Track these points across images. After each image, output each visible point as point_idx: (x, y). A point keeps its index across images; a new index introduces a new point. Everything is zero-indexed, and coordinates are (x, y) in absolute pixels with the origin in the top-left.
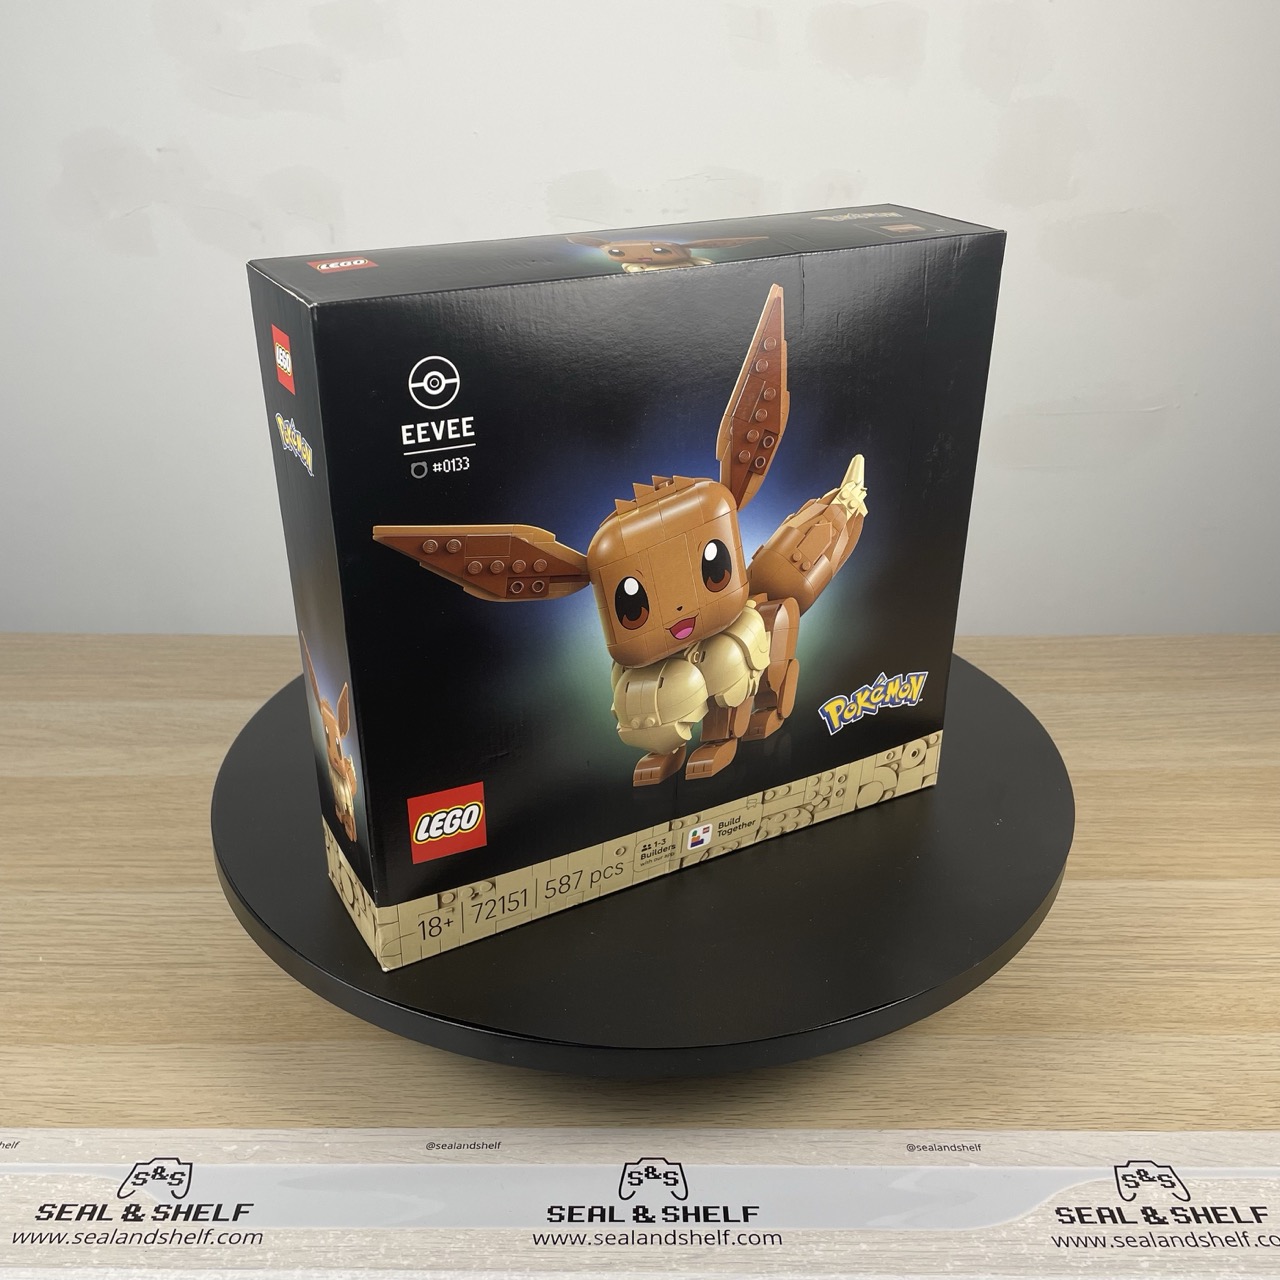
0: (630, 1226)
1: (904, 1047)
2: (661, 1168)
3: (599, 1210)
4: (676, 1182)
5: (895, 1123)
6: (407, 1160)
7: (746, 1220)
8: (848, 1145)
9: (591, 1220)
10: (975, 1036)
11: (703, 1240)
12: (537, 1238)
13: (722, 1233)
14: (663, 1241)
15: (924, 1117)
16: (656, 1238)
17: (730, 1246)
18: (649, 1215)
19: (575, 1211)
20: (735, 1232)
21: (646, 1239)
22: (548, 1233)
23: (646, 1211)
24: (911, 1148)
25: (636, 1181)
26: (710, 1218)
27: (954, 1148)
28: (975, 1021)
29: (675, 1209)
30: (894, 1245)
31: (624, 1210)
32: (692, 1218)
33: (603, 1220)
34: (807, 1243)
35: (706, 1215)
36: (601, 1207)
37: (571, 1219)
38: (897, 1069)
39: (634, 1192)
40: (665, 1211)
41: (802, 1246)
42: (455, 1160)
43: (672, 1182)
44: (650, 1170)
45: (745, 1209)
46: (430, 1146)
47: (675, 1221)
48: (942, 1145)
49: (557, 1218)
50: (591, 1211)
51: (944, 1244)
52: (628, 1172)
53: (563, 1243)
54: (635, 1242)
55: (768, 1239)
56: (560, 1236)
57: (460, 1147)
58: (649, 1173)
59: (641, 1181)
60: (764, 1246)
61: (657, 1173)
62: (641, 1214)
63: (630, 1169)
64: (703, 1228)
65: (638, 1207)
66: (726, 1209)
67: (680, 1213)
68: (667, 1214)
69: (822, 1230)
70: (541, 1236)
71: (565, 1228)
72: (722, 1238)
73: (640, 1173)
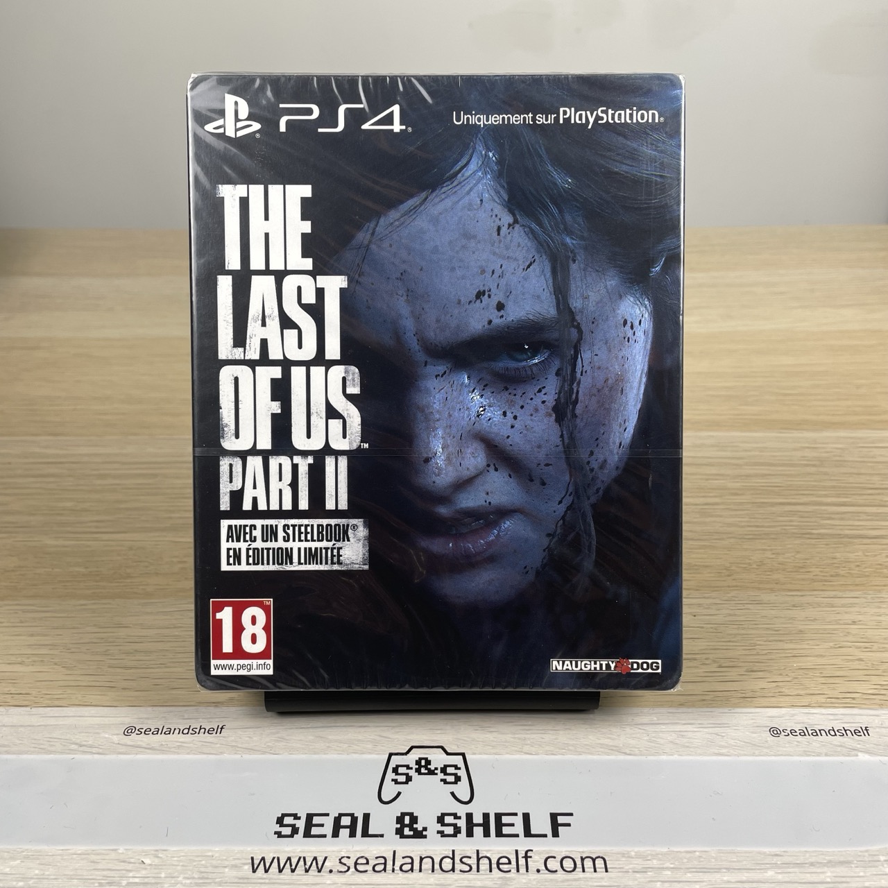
0: (391, 845)
1: (749, 606)
2: (438, 759)
3: (350, 818)
4: (458, 779)
5: (747, 699)
6: (94, 750)
7: (555, 834)
8: (690, 728)
9: (335, 834)
10: (834, 593)
11: (494, 866)
12: (256, 862)
13: (521, 854)
14: (437, 866)
15: (787, 691)
16: (428, 863)
17: (532, 876)
18: (419, 827)
19: (316, 820)
20: (539, 853)
21: (412, 863)
22: (272, 856)
23: (414, 819)
24: (775, 732)
25: (402, 779)
26: (506, 830)
27: (832, 732)
28: (832, 576)
29: (456, 816)
30: (770, 873)
31: (384, 820)
32: (478, 831)
33: (353, 834)
34: (644, 871)
35: (499, 825)
36: (352, 815)
37: (307, 834)
38: (743, 632)
39: (399, 794)
40: (441, 820)
41: (638, 875)
42: (161, 750)
43: (451, 779)
44: (423, 763)
45: (554, 817)
46: (129, 731)
47: (455, 835)
48: (817, 728)
49: (287, 831)
50: (337, 820)
51: (841, 871)
52: (392, 765)
53: (293, 871)
54: (397, 867)
55: (588, 863)
56: (289, 859)
57: (169, 732)
58: (420, 766)
59: (409, 779)
60: (582, 875)
61: (432, 767)
62: (408, 826)
63: (395, 761)
64: (495, 847)
65: (404, 814)
66: (526, 817)
67: (462, 823)
68: (443, 824)
69: (665, 850)
70: (263, 859)
71: (299, 847)
72: (522, 862)
73: (408, 767)
